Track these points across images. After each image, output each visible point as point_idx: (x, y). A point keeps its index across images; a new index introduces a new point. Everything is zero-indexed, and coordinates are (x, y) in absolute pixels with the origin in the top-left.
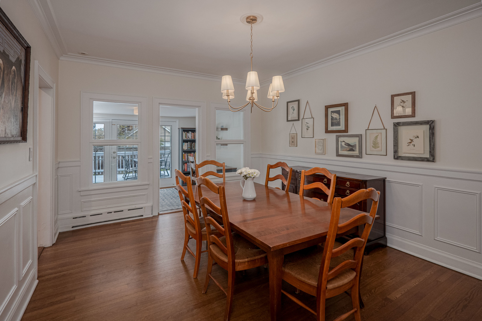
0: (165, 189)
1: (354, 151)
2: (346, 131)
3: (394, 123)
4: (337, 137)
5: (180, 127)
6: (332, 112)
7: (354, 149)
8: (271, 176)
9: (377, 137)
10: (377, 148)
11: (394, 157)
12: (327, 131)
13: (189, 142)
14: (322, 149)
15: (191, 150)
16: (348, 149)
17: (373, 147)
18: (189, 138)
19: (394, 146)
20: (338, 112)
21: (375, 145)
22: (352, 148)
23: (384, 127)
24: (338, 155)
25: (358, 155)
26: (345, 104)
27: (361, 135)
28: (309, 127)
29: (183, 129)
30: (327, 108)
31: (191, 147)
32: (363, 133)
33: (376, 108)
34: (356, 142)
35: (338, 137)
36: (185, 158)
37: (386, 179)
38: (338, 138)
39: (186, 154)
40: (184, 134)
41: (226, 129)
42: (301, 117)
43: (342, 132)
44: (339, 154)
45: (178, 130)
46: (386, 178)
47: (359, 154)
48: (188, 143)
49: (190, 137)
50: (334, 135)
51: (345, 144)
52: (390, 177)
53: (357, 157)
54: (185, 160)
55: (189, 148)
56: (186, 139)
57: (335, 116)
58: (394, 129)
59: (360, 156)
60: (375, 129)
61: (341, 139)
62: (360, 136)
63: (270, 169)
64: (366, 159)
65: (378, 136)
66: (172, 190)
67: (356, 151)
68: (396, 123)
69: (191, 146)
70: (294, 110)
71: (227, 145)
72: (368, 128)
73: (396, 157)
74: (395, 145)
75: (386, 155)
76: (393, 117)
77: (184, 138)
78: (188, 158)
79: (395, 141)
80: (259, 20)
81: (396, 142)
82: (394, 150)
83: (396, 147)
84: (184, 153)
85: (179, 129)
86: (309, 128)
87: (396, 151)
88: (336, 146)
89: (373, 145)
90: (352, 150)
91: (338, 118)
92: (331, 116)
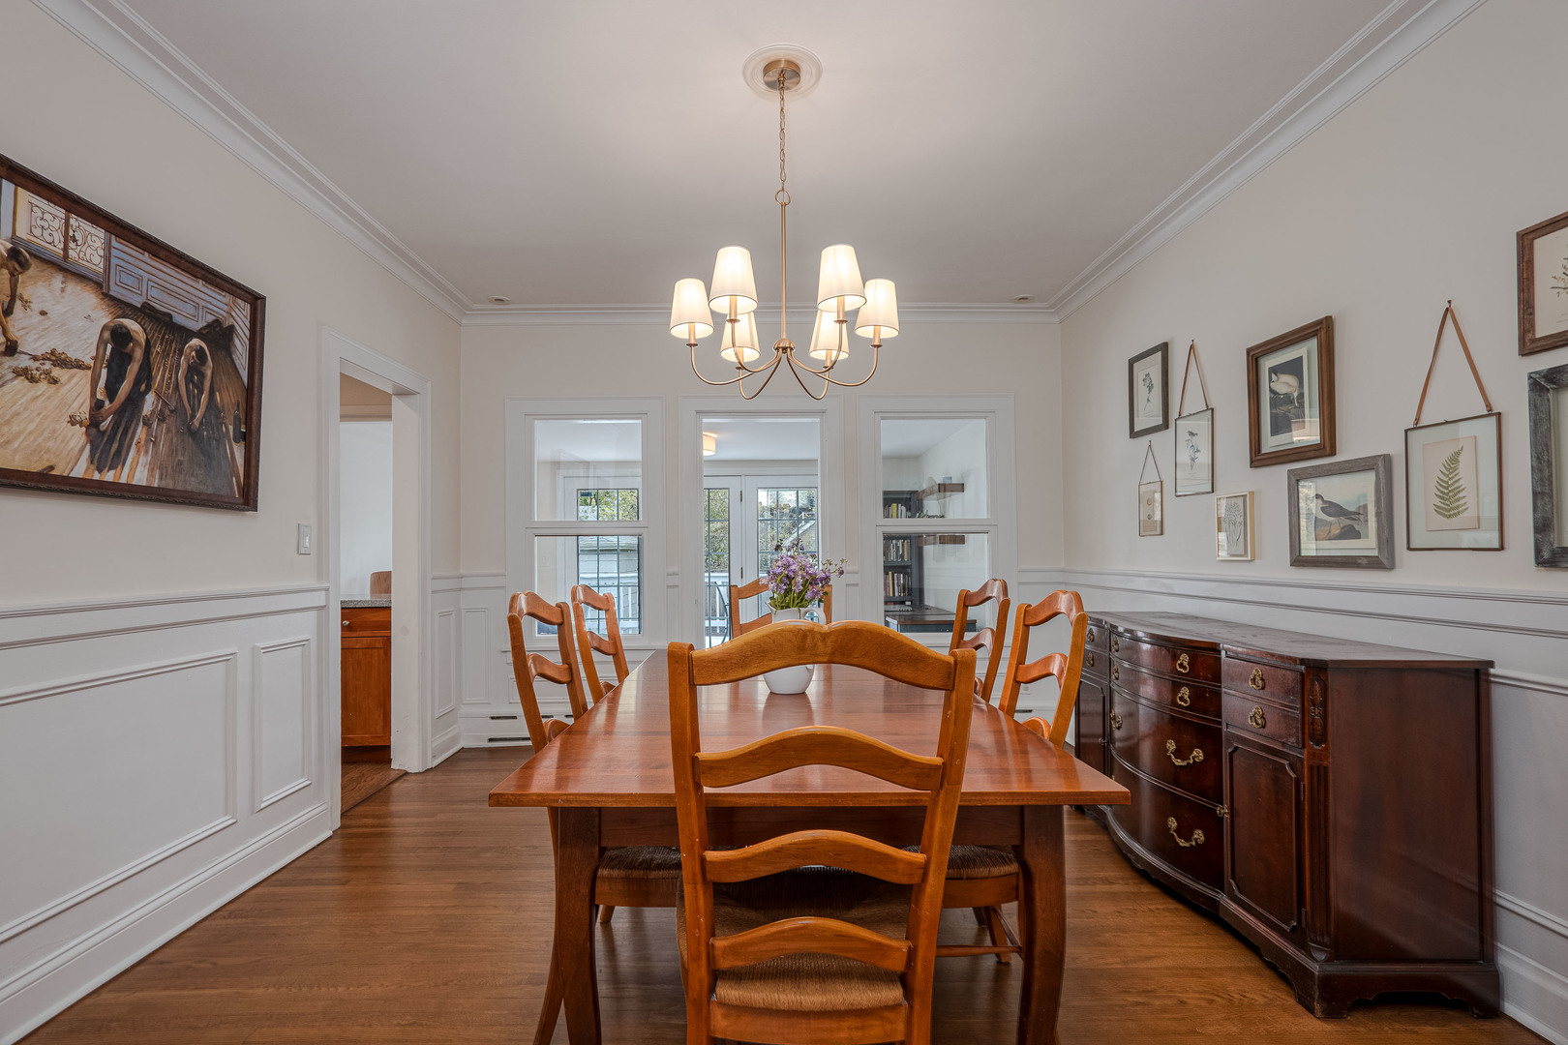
1: (1357, 535)
2: (1328, 445)
3: (1530, 378)
4: (1293, 479)
6: (1274, 370)
7: (1357, 527)
9: (1454, 459)
10: (1455, 515)
11: (1538, 552)
12: (1259, 458)
14: (1242, 534)
16: (1336, 531)
17: (1439, 510)
19: (1535, 494)
20: (1294, 368)
21: (1449, 501)
22: (1349, 522)
23: (1489, 406)
24: (1299, 561)
25: (1375, 553)
26: (1319, 322)
27: (1387, 459)
28: (1198, 451)
30: (1255, 356)
32: (1395, 449)
33: (1449, 320)
34: (1365, 496)
35: (1298, 481)
37: (1492, 671)
38: (1296, 479)
41: (961, 488)
42: (1174, 414)
43: (1311, 454)
44: (1304, 553)
46: (1491, 664)
47: (1379, 552)
50: (1280, 473)
51: (1323, 509)
52: (1511, 660)
53: (1373, 564)
57: (1285, 384)
58: (1534, 407)
59: (1380, 562)
60: (1447, 422)
61: (1307, 489)
62: (1379, 465)
64: (1411, 572)
65: (1458, 453)
67: (1367, 537)
68: (1544, 377)
70: (1150, 388)
72: (1417, 420)
73: (1546, 555)
74: (1539, 489)
75: (1502, 548)
76: (1530, 344)
79: (1540, 471)
80: (805, 68)
81: (1546, 473)
82: (1535, 519)
83: (1546, 499)
86: (1197, 455)
87: (1543, 526)
88: (1290, 521)
89: (1437, 501)
90: (1350, 533)
91: (1296, 395)
92: (1272, 391)
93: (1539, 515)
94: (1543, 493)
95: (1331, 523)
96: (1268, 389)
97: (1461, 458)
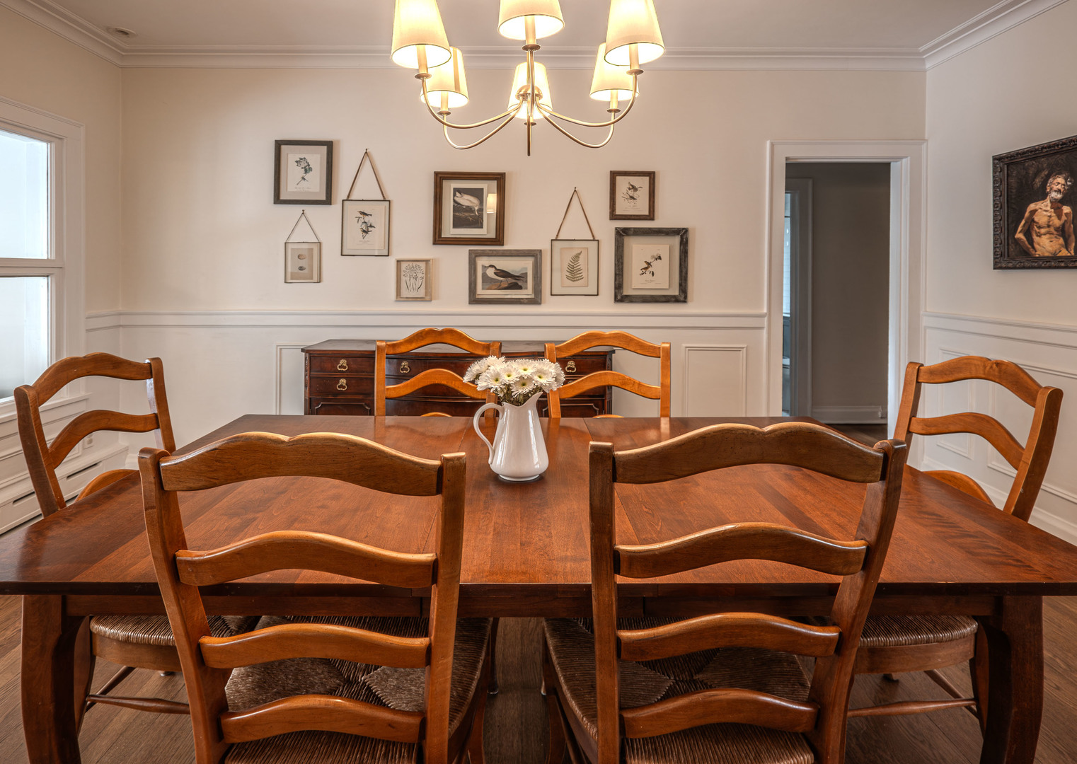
1: (521, 289)
2: (499, 239)
3: (616, 230)
4: (473, 256)
6: (457, 190)
7: (520, 284)
9: (577, 257)
10: (577, 280)
11: (616, 297)
12: (440, 240)
14: (423, 285)
16: (505, 285)
17: (568, 278)
20: (476, 193)
21: (574, 274)
22: (514, 281)
23: (593, 237)
24: (474, 301)
25: (533, 296)
26: (497, 174)
27: (540, 251)
28: (371, 226)
30: (441, 178)
32: (544, 247)
33: (575, 194)
34: (526, 269)
35: (476, 256)
42: (340, 194)
43: (489, 243)
44: (478, 297)
47: (535, 295)
50: (463, 251)
51: (495, 273)
53: (530, 302)
57: (467, 201)
58: (616, 241)
59: (536, 300)
60: (573, 240)
61: (482, 262)
62: (535, 255)
64: (550, 306)
65: (580, 254)
67: (526, 288)
68: (622, 231)
70: (307, 169)
72: (557, 236)
73: (619, 298)
74: (617, 273)
75: (596, 294)
76: (614, 216)
79: (618, 265)
81: (621, 267)
82: (615, 284)
83: (620, 276)
86: (370, 229)
87: (618, 286)
88: (469, 278)
89: (568, 274)
90: (515, 286)
91: (476, 208)
92: (454, 201)
93: (617, 282)
94: (619, 274)
95: (501, 281)
96: (452, 201)
97: (580, 256)
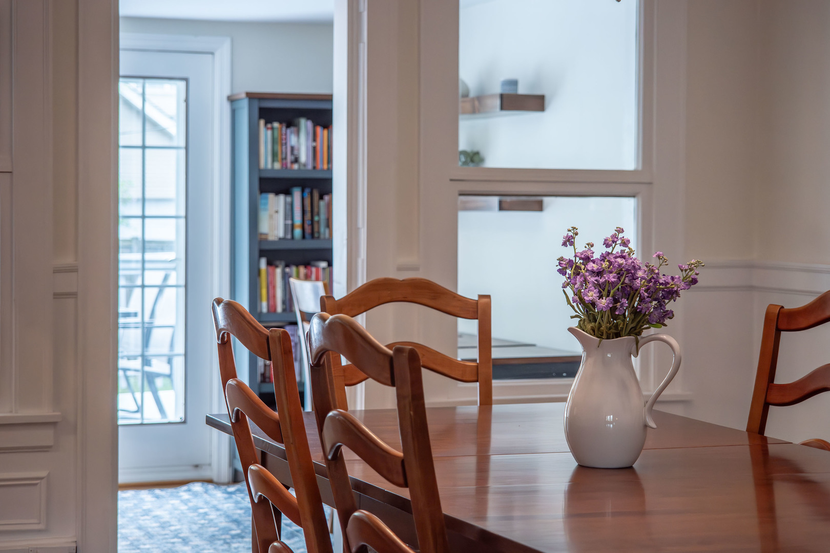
0: (145, 494)
5: (241, 92)
8: (786, 375)
13: (297, 193)
15: (310, 244)
18: (296, 160)
29: (256, 105)
31: (307, 223)
36: (271, 297)
39: (279, 271)
40: (265, 135)
41: (536, 103)
45: (227, 107)
48: (287, 192)
49: (303, 159)
54: (272, 308)
55: (298, 232)
56: (277, 166)
63: (784, 334)
66: (185, 496)
69: (308, 216)
71: (539, 207)
77: (266, 161)
78: (289, 300)
84: (263, 263)
85: (232, 100)
